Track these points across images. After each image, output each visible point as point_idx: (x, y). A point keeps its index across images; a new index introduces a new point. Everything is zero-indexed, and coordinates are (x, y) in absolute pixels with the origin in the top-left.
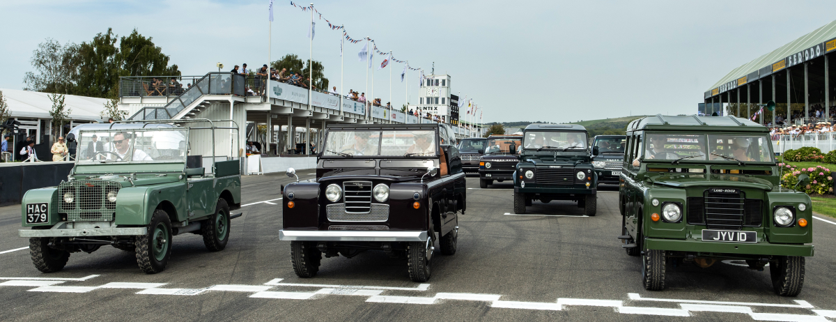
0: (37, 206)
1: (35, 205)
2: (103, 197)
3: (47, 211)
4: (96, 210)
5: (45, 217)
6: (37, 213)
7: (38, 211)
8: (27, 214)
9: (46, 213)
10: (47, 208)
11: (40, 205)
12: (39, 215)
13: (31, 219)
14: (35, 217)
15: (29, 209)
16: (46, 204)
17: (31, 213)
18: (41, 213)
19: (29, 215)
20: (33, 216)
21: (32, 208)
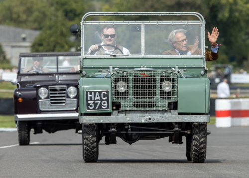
0: (97, 94)
1: (95, 93)
2: (158, 87)
3: (108, 98)
4: (150, 100)
5: (106, 104)
6: (98, 100)
7: (99, 98)
8: (87, 101)
9: (107, 100)
10: (108, 95)
11: (100, 93)
12: (99, 102)
13: (91, 106)
14: (95, 104)
15: (89, 96)
16: (107, 92)
17: (91, 99)
18: (102, 100)
19: (89, 102)
20: (94, 103)
21: (93, 96)
